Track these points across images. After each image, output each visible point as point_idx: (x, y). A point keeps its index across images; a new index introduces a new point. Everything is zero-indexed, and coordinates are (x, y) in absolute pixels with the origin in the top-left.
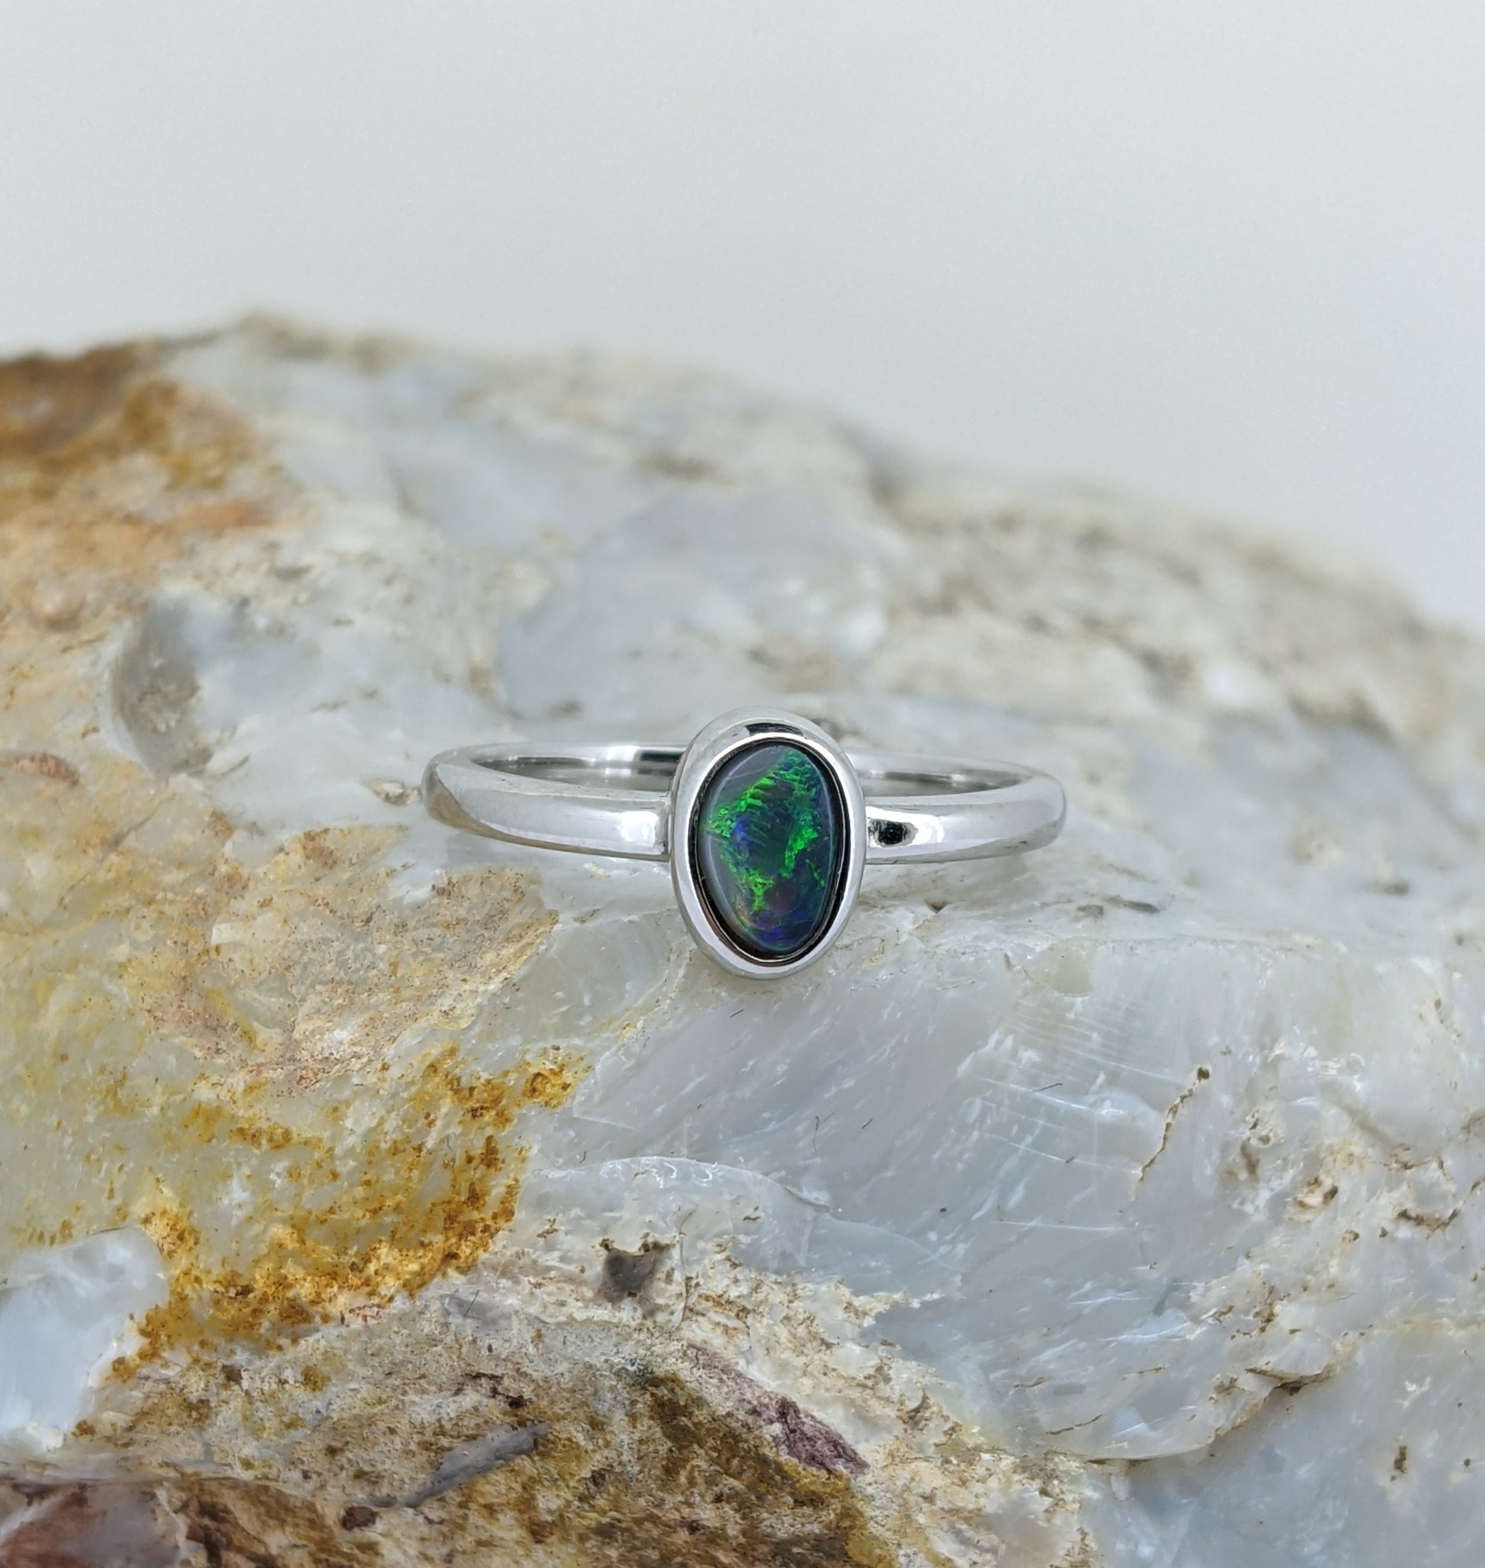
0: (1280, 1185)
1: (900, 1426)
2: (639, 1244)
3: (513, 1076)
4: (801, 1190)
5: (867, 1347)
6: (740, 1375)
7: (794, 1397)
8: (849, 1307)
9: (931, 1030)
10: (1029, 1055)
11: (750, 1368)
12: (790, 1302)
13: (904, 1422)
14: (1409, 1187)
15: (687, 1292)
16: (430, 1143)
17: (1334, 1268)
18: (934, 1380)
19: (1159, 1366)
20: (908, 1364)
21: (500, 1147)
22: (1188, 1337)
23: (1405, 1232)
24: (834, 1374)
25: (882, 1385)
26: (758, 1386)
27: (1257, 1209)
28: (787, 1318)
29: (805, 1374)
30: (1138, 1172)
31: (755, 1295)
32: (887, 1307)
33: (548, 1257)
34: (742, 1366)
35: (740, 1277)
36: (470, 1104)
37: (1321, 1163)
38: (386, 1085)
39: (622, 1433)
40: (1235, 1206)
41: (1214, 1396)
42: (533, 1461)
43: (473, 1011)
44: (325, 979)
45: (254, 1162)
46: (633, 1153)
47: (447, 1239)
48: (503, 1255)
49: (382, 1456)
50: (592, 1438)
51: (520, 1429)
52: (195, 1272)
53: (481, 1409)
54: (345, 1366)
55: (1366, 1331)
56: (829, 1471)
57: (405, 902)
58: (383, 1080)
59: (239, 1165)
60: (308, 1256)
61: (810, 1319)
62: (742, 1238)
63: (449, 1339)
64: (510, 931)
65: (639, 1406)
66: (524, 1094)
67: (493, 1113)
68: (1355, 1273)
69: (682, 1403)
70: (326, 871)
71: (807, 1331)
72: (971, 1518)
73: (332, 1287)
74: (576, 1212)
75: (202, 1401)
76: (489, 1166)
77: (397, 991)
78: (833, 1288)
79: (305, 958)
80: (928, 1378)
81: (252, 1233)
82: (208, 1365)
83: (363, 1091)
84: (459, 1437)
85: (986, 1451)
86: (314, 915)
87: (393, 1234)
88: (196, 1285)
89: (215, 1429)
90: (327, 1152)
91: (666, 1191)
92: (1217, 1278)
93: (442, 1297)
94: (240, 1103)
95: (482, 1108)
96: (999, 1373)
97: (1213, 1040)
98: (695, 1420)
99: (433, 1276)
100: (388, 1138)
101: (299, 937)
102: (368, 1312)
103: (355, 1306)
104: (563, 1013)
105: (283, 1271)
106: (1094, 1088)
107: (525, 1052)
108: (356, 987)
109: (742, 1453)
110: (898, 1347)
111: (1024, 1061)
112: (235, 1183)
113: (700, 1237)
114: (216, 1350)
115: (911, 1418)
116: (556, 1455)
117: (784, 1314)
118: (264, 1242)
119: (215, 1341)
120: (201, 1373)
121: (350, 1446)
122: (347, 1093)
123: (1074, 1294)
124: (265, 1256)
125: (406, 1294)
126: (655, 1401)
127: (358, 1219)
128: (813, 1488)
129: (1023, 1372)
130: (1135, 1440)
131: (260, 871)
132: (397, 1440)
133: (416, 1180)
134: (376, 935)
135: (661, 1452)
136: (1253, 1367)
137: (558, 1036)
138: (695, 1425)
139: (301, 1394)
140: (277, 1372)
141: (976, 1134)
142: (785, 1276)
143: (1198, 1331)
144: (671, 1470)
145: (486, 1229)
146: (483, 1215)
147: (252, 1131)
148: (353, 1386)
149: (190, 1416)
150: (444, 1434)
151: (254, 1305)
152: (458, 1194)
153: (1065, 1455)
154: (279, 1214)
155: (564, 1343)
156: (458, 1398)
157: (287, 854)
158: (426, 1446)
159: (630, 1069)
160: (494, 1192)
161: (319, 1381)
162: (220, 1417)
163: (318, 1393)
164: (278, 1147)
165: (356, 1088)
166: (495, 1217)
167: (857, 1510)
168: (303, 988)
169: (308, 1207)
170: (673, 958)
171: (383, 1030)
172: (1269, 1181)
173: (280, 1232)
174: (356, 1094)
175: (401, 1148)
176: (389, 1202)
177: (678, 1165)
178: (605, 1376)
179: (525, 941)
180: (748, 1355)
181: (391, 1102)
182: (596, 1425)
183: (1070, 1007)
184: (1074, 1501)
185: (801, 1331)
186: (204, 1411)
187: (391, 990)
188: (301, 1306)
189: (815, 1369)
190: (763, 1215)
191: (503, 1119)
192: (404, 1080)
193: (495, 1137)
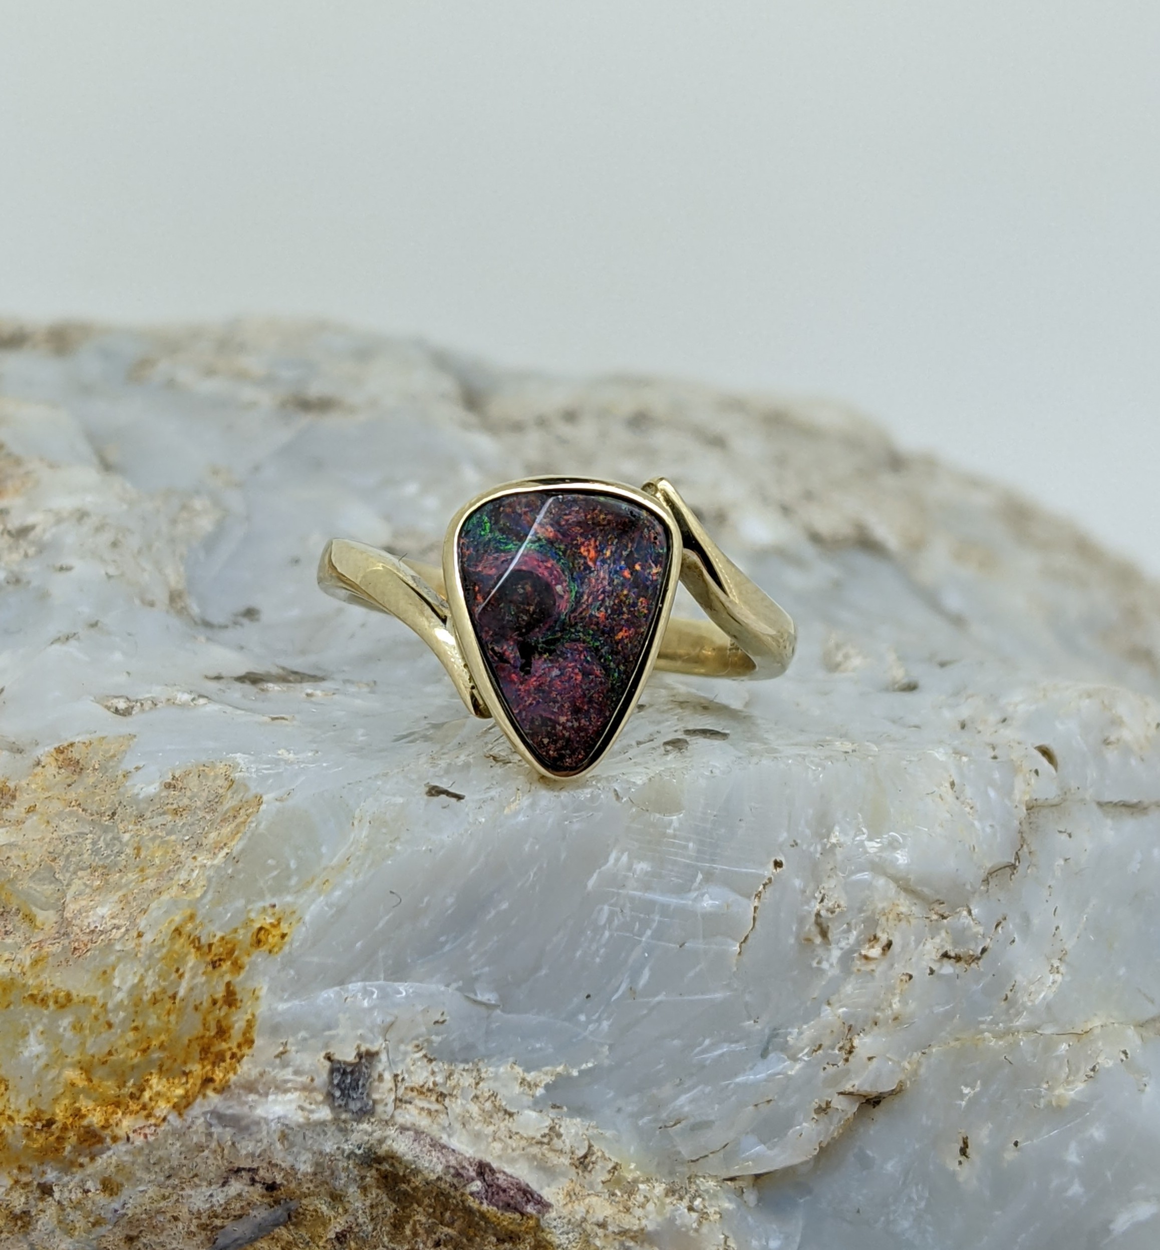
0: (848, 944)
1: (573, 1170)
2: (354, 1053)
3: (241, 932)
4: (476, 994)
5: (541, 1111)
6: (444, 1147)
7: (488, 1159)
8: (523, 1082)
9: (563, 856)
10: (642, 867)
11: (452, 1139)
12: (477, 1084)
13: (577, 1168)
14: (947, 933)
15: (396, 1086)
16: (182, 993)
17: (896, 1006)
18: (595, 1131)
19: (769, 1098)
20: (574, 1121)
21: (238, 989)
22: (790, 1073)
23: (948, 968)
24: (518, 1137)
25: (555, 1140)
26: (459, 1154)
27: (831, 965)
28: (476, 1097)
29: (494, 1140)
30: (736, 948)
31: (449, 1082)
32: (553, 1078)
33: (284, 1072)
34: (445, 1139)
35: (436, 1070)
36: (209, 958)
37: (876, 923)
38: (142, 949)
39: (356, 1200)
40: (814, 964)
41: (815, 1117)
42: (289, 1230)
43: (204, 883)
44: (84, 865)
45: (45, 1020)
46: (342, 983)
47: (204, 1067)
48: (249, 1075)
49: (170, 1238)
50: (333, 1208)
51: (276, 1207)
52: (8, 1112)
53: (244, 1194)
54: (134, 1174)
55: (926, 1051)
56: (522, 1214)
57: (141, 797)
58: (139, 945)
59: (34, 1024)
60: (95, 1090)
61: (494, 1095)
62: (434, 1038)
63: (213, 1145)
64: (226, 813)
65: (368, 1179)
66: (252, 945)
67: (229, 963)
68: (912, 1005)
69: (401, 1174)
70: (76, 777)
71: (492, 1105)
72: (636, 1237)
73: (117, 1114)
74: (302, 1034)
75: (24, 1212)
76: (230, 1006)
77: (142, 870)
78: (509, 1069)
79: (67, 850)
80: (590, 1130)
81: (50, 1077)
82: (27, 1185)
83: (124, 956)
84: (228, 1218)
85: (643, 1182)
86: (71, 814)
87: (161, 1067)
88: (10, 1122)
89: (37, 1232)
90: (102, 1007)
91: (371, 1009)
92: (806, 1023)
93: (205, 1114)
94: (29, 974)
95: (220, 960)
96: (646, 1119)
97: (783, 836)
98: (412, 1185)
99: (195, 1098)
100: (148, 991)
101: (61, 834)
102: (147, 1131)
103: (137, 1127)
104: (274, 878)
105: (77, 1105)
106: (696, 885)
107: (249, 911)
108: (109, 870)
109: (452, 1207)
110: (565, 1109)
111: (638, 872)
112: (32, 1039)
113: (401, 1041)
114: (31, 1172)
115: (581, 1163)
116: (305, 1223)
117: (473, 1094)
118: (59, 1083)
119: (30, 1165)
120: (22, 1191)
121: (144, 1234)
122: (112, 958)
123: (698, 1049)
124: (62, 1094)
125: (176, 1113)
126: (380, 1174)
127: (131, 1059)
128: (511, 1227)
129: (664, 1115)
130: (756, 1159)
131: (23, 783)
132: (180, 1225)
133: (174, 1022)
134: (121, 826)
135: (389, 1213)
136: (842, 1090)
137: (273, 896)
138: (415, 1189)
139: (102, 1199)
140: (81, 1184)
141: (607, 934)
142: (471, 1064)
143: (798, 1066)
144: (397, 1226)
145: (233, 1056)
146: (230, 1045)
147: (41, 996)
148: (141, 1188)
149: (16, 1225)
150: (216, 1217)
151: (57, 1134)
152: (208, 1030)
153: (704, 1177)
154: (69, 1060)
155: (304, 1138)
156: (225, 1189)
157: (43, 767)
158: (203, 1227)
159: (332, 916)
160: (237, 1026)
161: (115, 1189)
162: (40, 1223)
163: (115, 1197)
164: (63, 1007)
165: (118, 954)
166: (239, 1046)
167: (546, 1241)
168: (68, 875)
169: (91, 1052)
170: (356, 823)
171: (135, 904)
172: (839, 941)
173: (72, 1074)
174: (119, 959)
175: (159, 998)
176: (155, 1043)
177: (378, 988)
178: (339, 1160)
179: (239, 820)
180: (448, 1129)
181: (147, 963)
182: (336, 1198)
183: (671, 823)
184: (715, 1213)
185: (488, 1105)
186: (27, 1219)
187: (137, 870)
188: (94, 1131)
189: (503, 1133)
190: (448, 1018)
191: (237, 967)
192: (156, 943)
193: (233, 982)
